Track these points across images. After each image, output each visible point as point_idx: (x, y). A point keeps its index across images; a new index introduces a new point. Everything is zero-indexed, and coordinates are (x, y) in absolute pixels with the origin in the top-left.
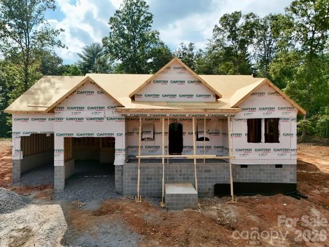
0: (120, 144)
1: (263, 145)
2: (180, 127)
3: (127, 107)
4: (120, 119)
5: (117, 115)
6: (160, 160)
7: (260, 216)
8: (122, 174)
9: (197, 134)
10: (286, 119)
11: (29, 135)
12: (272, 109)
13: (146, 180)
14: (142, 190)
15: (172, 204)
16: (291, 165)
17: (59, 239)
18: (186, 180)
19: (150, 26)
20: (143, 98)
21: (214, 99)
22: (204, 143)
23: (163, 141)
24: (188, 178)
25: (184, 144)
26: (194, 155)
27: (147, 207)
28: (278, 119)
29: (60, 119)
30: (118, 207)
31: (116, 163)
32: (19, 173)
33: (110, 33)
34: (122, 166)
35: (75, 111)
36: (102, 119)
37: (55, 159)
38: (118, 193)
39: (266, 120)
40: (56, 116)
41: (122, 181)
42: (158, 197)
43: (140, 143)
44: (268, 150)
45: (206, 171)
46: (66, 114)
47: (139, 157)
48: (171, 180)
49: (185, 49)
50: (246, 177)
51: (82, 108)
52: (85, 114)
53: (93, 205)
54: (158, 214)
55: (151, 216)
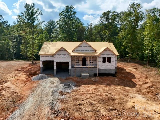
0: (70, 64)
1: (107, 64)
2: (86, 59)
3: (72, 54)
4: (70, 57)
5: (69, 56)
6: (80, 68)
7: (103, 80)
8: (71, 71)
9: (90, 61)
10: (113, 57)
11: (45, 61)
12: (109, 55)
13: (77, 72)
14: (76, 75)
15: (83, 78)
16: (114, 69)
17: (60, 83)
18: (87, 73)
19: (75, 17)
20: (76, 51)
21: (95, 52)
22: (92, 63)
23: (81, 63)
24: (87, 72)
25: (87, 64)
26: (89, 67)
27: (77, 78)
28: (111, 57)
29: (55, 57)
30: (71, 78)
31: (69, 68)
32: (42, 71)
33: (60, 19)
34: (71, 69)
35: (59, 55)
36: (66, 57)
37: (54, 67)
38: (70, 76)
39: (108, 57)
40: (54, 57)
41: (71, 73)
42: (80, 76)
43: (76, 64)
44: (108, 65)
45: (92, 70)
46: (57, 56)
47: (75, 67)
48: (83, 73)
49: (89, 26)
50: (102, 72)
51: (61, 55)
52: (61, 56)
53: (65, 78)
54: (80, 79)
55: (78, 80)
